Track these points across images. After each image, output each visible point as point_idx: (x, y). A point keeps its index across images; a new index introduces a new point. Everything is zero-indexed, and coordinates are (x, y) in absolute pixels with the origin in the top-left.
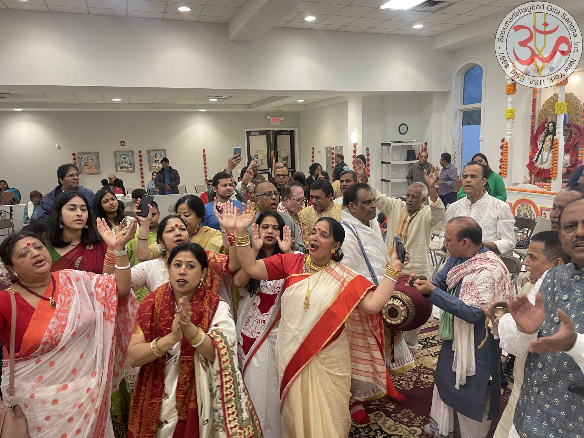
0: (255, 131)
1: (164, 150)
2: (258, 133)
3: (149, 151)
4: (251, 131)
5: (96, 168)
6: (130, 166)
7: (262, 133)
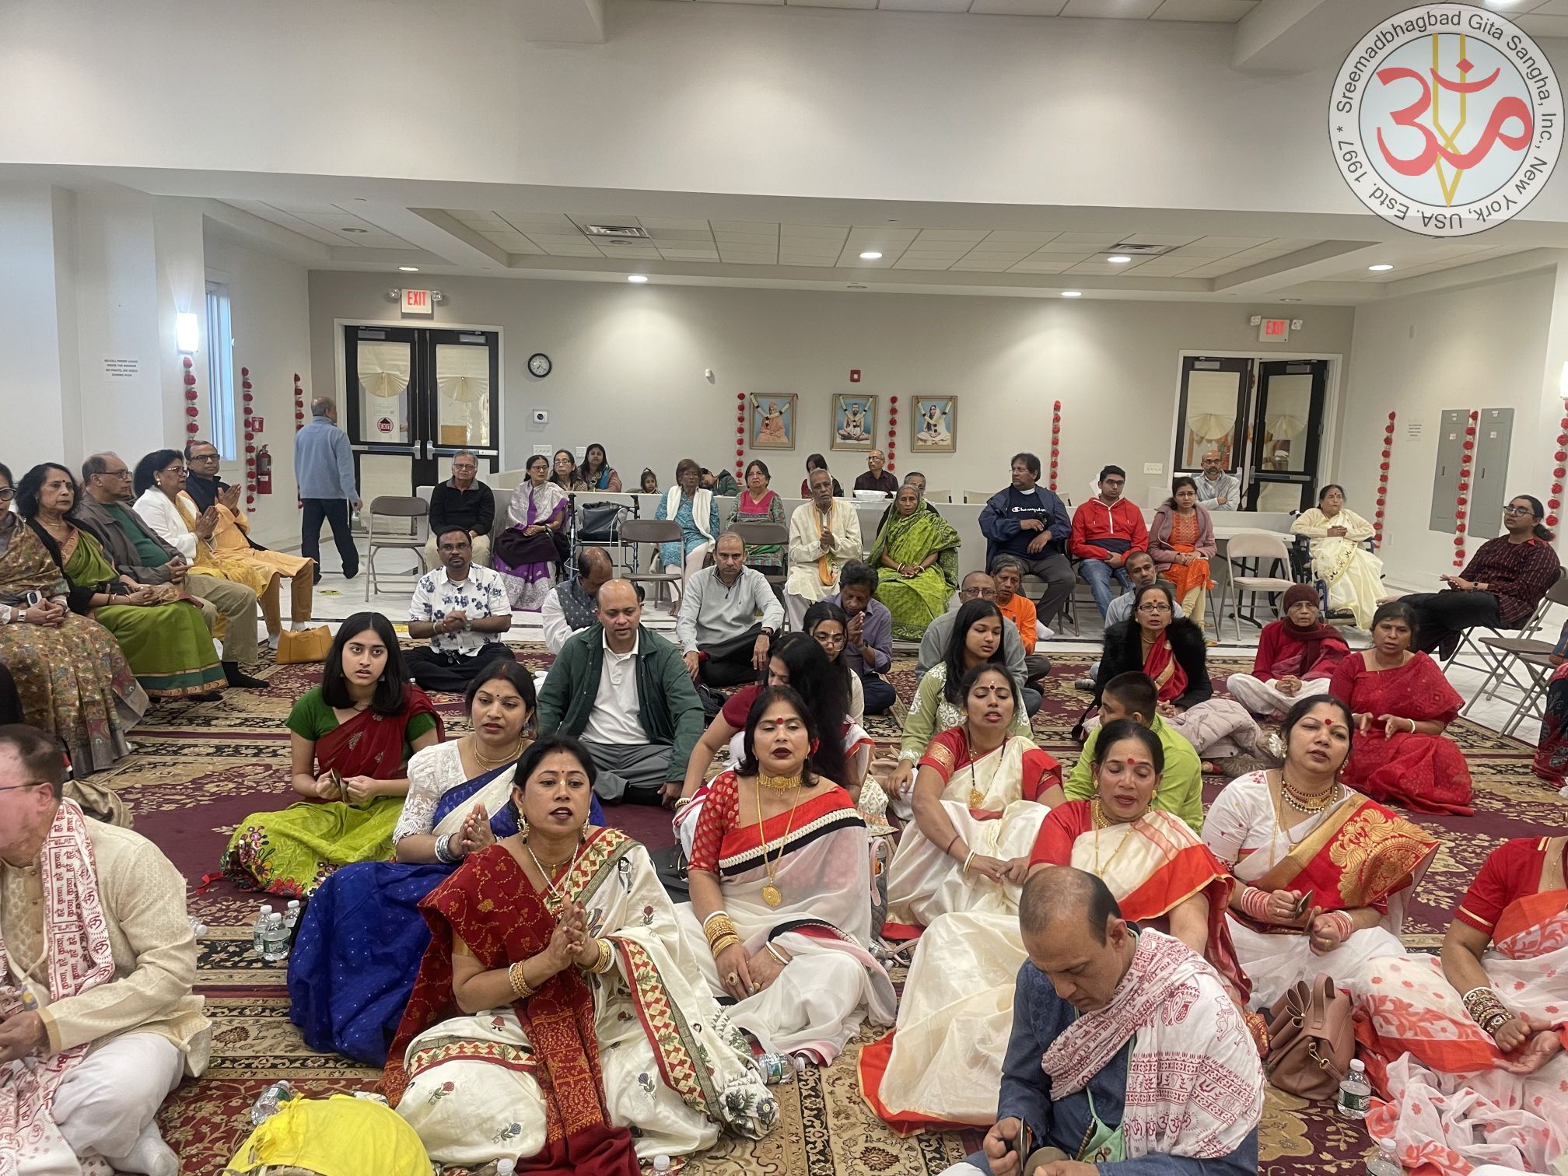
0: (1208, 359)
1: (953, 399)
2: (1217, 365)
3: (917, 399)
4: (1197, 359)
5: (787, 434)
6: (866, 436)
7: (1227, 365)
